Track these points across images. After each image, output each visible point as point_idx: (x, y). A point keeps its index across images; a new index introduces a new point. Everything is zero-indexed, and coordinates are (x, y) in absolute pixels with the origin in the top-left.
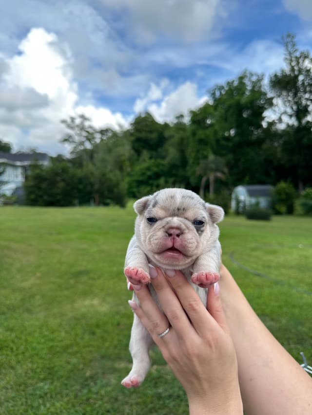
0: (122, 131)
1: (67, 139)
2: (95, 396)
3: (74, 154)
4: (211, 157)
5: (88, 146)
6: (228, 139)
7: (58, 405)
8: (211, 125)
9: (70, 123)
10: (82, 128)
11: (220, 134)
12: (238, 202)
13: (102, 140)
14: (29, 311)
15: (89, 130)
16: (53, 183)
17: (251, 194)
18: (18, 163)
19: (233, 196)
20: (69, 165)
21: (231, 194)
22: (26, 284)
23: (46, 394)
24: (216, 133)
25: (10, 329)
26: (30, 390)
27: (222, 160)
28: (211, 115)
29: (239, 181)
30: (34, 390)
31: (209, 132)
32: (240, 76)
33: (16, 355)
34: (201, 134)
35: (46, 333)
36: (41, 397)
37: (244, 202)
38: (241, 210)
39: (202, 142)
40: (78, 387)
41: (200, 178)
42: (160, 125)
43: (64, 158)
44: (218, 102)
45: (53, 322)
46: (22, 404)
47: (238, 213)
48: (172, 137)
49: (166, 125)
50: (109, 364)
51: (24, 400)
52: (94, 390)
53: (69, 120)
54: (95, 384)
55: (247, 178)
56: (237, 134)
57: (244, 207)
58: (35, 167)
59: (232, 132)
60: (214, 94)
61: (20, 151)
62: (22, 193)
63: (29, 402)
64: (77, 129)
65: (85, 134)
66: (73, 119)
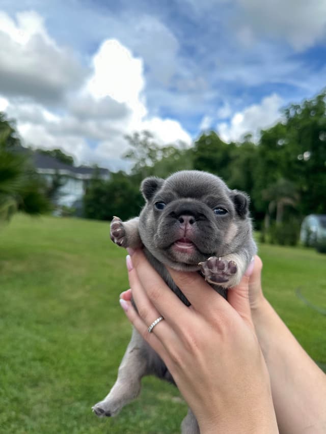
0: (185, 150)
1: (129, 156)
2: (131, 427)
3: (135, 171)
4: (282, 181)
5: (149, 163)
6: (302, 163)
7: (92, 430)
8: (283, 147)
9: (133, 140)
10: (145, 144)
11: (292, 157)
12: (309, 233)
13: (163, 158)
14: (74, 324)
15: (152, 148)
16: (111, 198)
17: (324, 224)
18: (80, 176)
19: (304, 226)
20: (130, 181)
21: (300, 224)
23: (81, 416)
24: (288, 154)
25: (53, 341)
26: (65, 409)
27: (295, 186)
28: (283, 136)
29: (311, 209)
30: (70, 409)
31: (281, 154)
32: (320, 95)
33: (56, 369)
34: (271, 155)
35: (88, 350)
36: (76, 418)
37: (316, 234)
38: (311, 242)
39: (272, 164)
41: (267, 204)
42: (225, 145)
43: (125, 175)
44: (292, 122)
45: (97, 340)
46: (56, 423)
47: (307, 245)
48: (237, 157)
49: (232, 145)
50: (151, 394)
51: (57, 419)
52: (133, 420)
53: (132, 135)
54: (135, 413)
55: (321, 207)
56: (312, 158)
57: (316, 240)
58: (95, 181)
59: (307, 155)
60: (288, 113)
61: (82, 166)
62: (81, 205)
63: (63, 422)
64: (140, 145)
65: (146, 151)
66: (137, 135)
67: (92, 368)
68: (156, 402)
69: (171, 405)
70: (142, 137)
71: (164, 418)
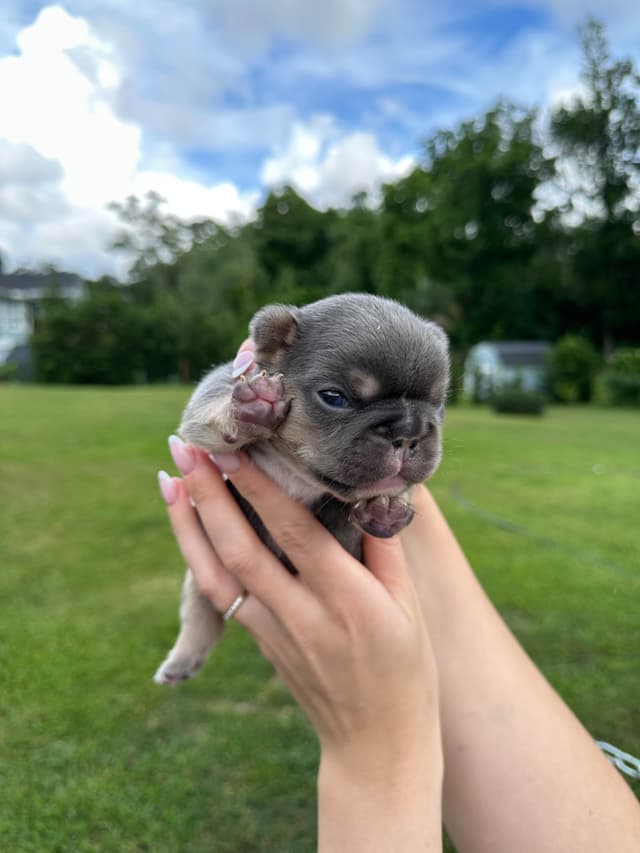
0: (237, 227)
1: (122, 243)
3: (136, 274)
4: (424, 283)
5: (166, 256)
6: (462, 244)
8: (426, 215)
9: (127, 210)
10: (152, 218)
11: (444, 235)
12: (479, 377)
13: (195, 245)
14: (36, 601)
15: (168, 224)
16: (91, 337)
17: (507, 360)
18: (19, 294)
19: (469, 365)
20: (126, 299)
23: (67, 762)
24: (435, 230)
26: (36, 756)
27: (447, 291)
28: (426, 193)
29: (482, 334)
30: (46, 754)
31: (421, 229)
32: (489, 110)
33: (11, 690)
34: (403, 233)
35: (70, 644)
36: (59, 769)
37: (491, 380)
38: (483, 394)
39: (407, 250)
40: (131, 749)
42: (318, 213)
43: (115, 285)
44: (441, 166)
46: (21, 783)
47: (477, 401)
48: (343, 239)
49: (331, 215)
50: (194, 705)
51: (24, 774)
53: (125, 203)
54: (168, 741)
55: (498, 329)
56: (481, 234)
57: (490, 390)
58: (53, 302)
59: (471, 231)
60: (432, 148)
61: (21, 270)
62: (26, 357)
63: (35, 779)
64: (141, 221)
65: (158, 232)
66: (133, 200)
67: (80, 677)
68: (204, 718)
69: (232, 718)
70: (144, 204)
71: (222, 740)
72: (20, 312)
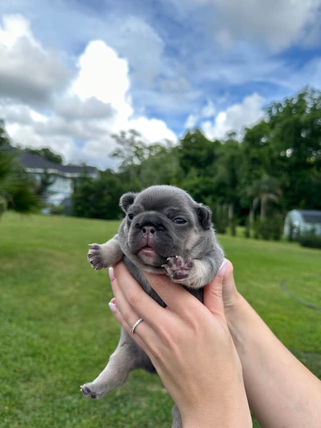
0: (170, 148)
1: (116, 154)
2: (123, 418)
3: (123, 169)
4: (266, 177)
5: (137, 162)
6: (284, 159)
7: (84, 422)
8: (266, 144)
9: (120, 138)
10: (132, 143)
11: (276, 154)
12: (292, 227)
13: (150, 156)
14: (64, 320)
15: (139, 146)
16: (100, 196)
17: (307, 219)
18: (68, 175)
19: (287, 220)
20: (116, 179)
21: (284, 219)
22: (65, 293)
23: (73, 408)
24: (271, 152)
25: (44, 337)
26: (58, 402)
27: (276, 181)
28: (266, 134)
29: (293, 205)
30: (62, 402)
31: (264, 151)
32: (300, 93)
33: (48, 364)
34: (254, 152)
35: (79, 345)
36: (68, 411)
37: (299, 228)
38: (294, 236)
39: (256, 161)
40: (107, 406)
41: (251, 199)
42: (209, 142)
43: (113, 173)
44: (274, 121)
45: (87, 335)
46: (49, 416)
47: (291, 239)
48: (222, 154)
49: (217, 143)
50: (141, 385)
51: (50, 412)
52: (123, 411)
53: (119, 135)
54: (125, 405)
55: (303, 202)
56: (293, 154)
57: (299, 233)
58: (83, 179)
59: (289, 152)
60: (270, 111)
61: (70, 164)
62: (69, 204)
63: (56, 415)
64: (126, 144)
65: (134, 149)
66: (123, 134)
67: (83, 361)
68: (146, 393)
70: (128, 136)
72: (68, 183)
